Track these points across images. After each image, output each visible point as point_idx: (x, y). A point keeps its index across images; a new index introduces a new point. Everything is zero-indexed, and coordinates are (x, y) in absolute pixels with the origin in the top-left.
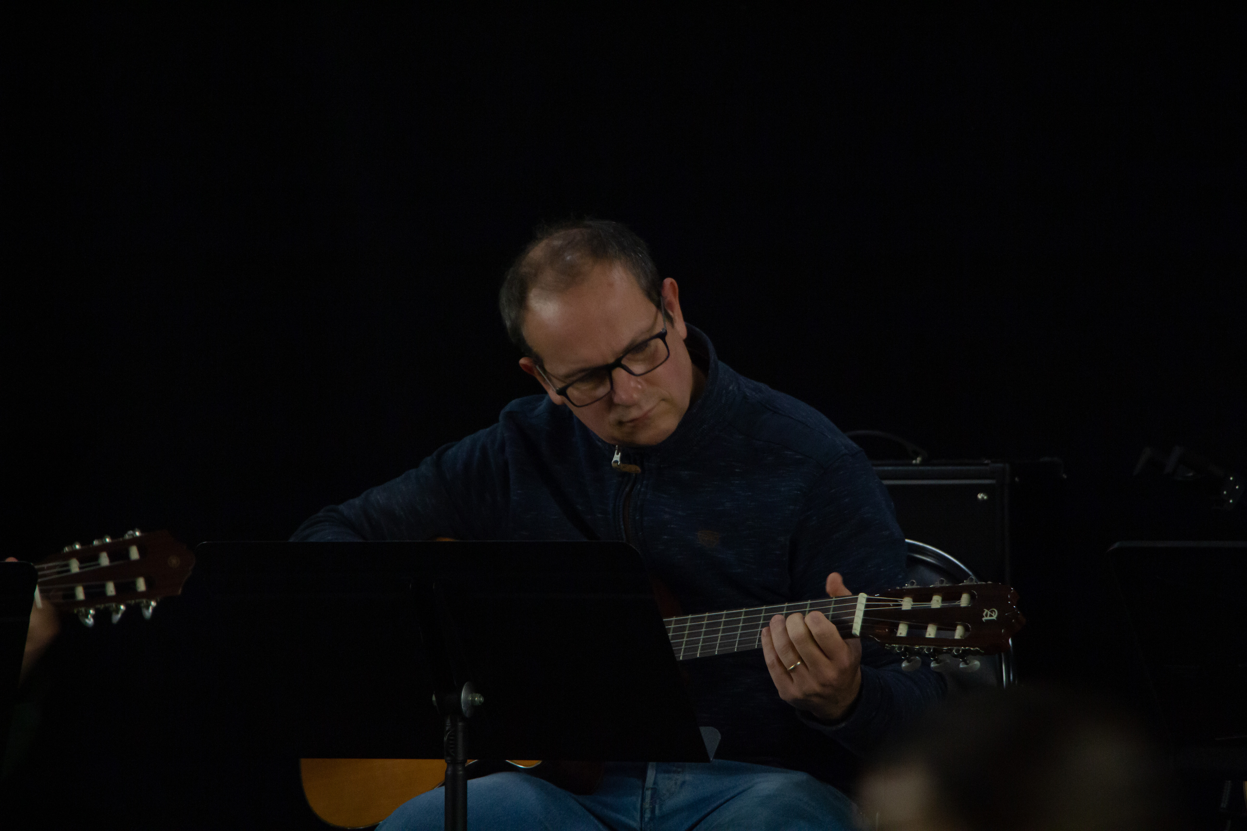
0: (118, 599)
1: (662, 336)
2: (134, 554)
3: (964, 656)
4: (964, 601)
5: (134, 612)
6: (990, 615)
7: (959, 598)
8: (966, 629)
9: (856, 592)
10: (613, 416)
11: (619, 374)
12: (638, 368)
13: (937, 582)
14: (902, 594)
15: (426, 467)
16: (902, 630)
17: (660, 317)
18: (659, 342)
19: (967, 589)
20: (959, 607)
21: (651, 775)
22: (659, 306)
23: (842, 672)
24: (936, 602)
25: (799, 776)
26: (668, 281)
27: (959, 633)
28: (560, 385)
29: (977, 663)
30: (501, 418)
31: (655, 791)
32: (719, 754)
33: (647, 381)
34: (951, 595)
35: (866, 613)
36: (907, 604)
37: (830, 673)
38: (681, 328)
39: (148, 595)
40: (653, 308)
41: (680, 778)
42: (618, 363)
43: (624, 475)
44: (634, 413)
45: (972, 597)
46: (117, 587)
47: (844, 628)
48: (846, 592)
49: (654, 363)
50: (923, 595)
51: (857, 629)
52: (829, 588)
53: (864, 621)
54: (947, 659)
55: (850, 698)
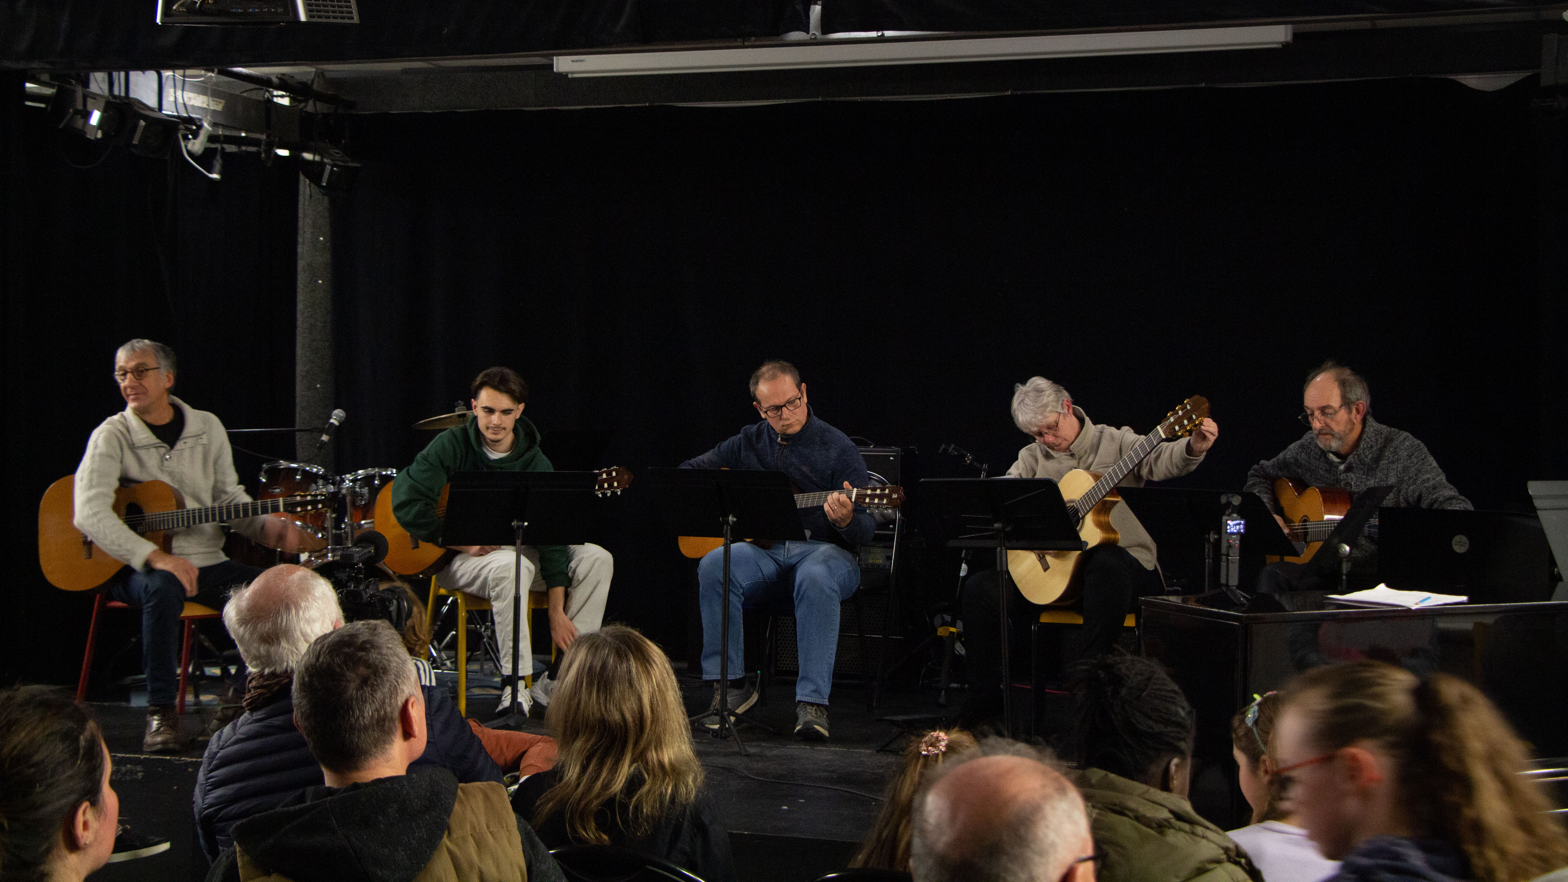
0: (608, 489)
1: (800, 399)
2: (614, 474)
3: (886, 509)
4: (887, 491)
5: (614, 493)
6: (895, 496)
7: (885, 490)
8: (887, 500)
9: (853, 488)
10: (781, 423)
11: (784, 409)
12: (791, 408)
13: (878, 485)
14: (867, 489)
15: (716, 449)
16: (867, 500)
17: (800, 394)
18: (798, 400)
19: (888, 488)
20: (885, 494)
21: (787, 543)
22: (799, 390)
23: (849, 511)
24: (878, 492)
25: (833, 545)
26: (803, 384)
27: (885, 501)
28: (765, 410)
29: (890, 511)
30: (742, 431)
31: (788, 549)
32: (810, 538)
33: (793, 413)
34: (883, 489)
35: (856, 495)
36: (869, 492)
37: (844, 511)
38: (805, 399)
39: (617, 488)
40: (798, 391)
41: (796, 545)
42: (784, 406)
43: (781, 445)
44: (788, 422)
45: (889, 490)
46: (608, 485)
47: (850, 498)
48: (851, 488)
49: (796, 407)
50: (874, 489)
51: (853, 500)
52: (844, 486)
53: (856, 497)
54: (881, 509)
55: (848, 521)
